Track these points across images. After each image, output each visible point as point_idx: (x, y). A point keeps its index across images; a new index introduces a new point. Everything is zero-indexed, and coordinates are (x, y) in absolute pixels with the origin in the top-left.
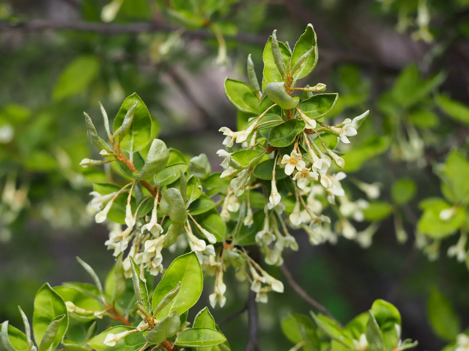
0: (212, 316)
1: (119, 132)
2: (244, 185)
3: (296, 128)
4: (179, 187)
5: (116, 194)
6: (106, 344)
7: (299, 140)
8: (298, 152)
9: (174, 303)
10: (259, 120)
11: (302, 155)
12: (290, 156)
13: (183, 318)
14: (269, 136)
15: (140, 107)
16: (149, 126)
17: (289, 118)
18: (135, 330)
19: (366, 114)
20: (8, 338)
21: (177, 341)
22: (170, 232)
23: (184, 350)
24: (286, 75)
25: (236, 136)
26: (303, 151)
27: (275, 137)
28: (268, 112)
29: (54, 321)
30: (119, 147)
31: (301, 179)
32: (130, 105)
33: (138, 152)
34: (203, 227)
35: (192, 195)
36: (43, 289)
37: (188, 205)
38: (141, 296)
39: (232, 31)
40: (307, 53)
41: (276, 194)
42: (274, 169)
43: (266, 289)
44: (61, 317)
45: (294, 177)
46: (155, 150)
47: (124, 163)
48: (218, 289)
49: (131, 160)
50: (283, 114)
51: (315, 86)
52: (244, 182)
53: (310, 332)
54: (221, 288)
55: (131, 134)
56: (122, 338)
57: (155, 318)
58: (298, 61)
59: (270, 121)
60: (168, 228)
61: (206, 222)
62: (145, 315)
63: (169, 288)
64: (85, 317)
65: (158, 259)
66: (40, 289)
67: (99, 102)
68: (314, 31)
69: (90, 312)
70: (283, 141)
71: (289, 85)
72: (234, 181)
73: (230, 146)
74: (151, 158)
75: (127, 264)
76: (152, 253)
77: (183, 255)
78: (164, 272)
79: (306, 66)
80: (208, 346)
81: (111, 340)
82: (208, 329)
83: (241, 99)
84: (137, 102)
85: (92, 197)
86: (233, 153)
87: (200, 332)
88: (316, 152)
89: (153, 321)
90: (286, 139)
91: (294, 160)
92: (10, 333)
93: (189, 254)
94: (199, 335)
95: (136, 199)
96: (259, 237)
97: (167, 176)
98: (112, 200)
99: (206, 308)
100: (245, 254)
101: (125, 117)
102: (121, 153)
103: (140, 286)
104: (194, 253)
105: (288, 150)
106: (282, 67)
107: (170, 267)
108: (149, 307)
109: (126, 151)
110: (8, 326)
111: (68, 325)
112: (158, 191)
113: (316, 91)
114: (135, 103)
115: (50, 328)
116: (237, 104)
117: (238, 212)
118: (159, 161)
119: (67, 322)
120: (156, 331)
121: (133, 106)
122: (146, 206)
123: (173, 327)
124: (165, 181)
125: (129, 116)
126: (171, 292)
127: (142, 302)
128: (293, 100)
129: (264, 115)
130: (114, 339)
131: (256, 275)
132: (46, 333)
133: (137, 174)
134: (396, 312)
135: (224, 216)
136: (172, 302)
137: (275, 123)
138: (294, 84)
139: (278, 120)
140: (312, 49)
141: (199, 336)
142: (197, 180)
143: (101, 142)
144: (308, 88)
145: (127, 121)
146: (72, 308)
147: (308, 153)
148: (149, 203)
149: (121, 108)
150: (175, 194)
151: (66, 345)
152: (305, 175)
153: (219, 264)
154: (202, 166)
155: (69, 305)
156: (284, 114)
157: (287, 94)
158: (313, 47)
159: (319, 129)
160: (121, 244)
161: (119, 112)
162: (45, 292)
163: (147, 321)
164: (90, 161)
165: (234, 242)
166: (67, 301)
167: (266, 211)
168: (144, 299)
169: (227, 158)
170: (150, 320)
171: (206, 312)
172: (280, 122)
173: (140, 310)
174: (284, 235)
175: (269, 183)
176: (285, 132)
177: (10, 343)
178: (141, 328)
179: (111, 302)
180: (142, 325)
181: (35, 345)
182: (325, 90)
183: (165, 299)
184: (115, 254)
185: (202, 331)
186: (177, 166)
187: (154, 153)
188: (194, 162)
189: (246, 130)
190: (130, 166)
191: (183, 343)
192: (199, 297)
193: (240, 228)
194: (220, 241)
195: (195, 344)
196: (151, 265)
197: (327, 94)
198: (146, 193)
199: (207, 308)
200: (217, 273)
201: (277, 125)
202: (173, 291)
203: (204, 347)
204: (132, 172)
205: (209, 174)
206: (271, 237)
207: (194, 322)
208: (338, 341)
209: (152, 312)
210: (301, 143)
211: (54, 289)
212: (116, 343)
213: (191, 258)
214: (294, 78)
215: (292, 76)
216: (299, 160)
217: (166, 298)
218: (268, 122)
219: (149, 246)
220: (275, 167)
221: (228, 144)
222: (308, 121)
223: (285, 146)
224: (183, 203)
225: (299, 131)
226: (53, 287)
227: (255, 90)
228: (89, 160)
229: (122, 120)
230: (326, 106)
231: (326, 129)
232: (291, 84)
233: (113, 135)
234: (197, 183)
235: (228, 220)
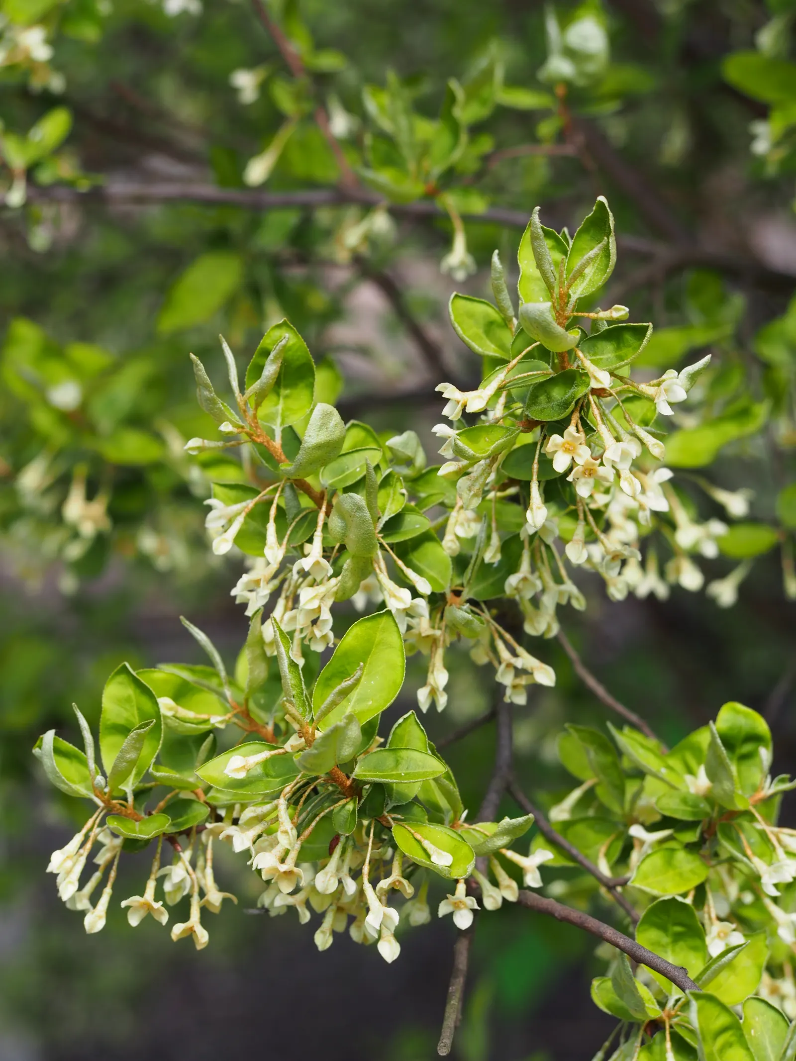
0: (422, 728)
1: (255, 391)
2: (481, 490)
3: (576, 386)
4: (364, 492)
5: (250, 503)
6: (229, 774)
7: (582, 408)
8: (578, 431)
9: (352, 703)
10: (509, 372)
11: (587, 435)
12: (563, 437)
13: (368, 731)
14: (527, 400)
15: (294, 345)
16: (311, 380)
17: (563, 368)
18: (281, 751)
19: (706, 362)
20: (54, 761)
21: (359, 771)
22: (347, 573)
23: (370, 787)
24: (556, 290)
25: (466, 401)
26: (588, 428)
27: (537, 403)
28: (525, 357)
29: (135, 731)
30: (255, 416)
31: (582, 480)
32: (276, 343)
33: (291, 427)
34: (409, 564)
35: (388, 507)
36: (119, 673)
37: (381, 525)
38: (291, 688)
39: (478, 205)
40: (596, 250)
41: (539, 506)
42: (536, 461)
43: (523, 681)
44: (147, 725)
45: (570, 476)
46: (319, 424)
47: (265, 446)
48: (434, 679)
49: (278, 442)
50: (554, 361)
51: (609, 311)
52: (480, 483)
53: (607, 759)
54: (439, 677)
55: (278, 395)
56: (257, 764)
57: (318, 730)
58: (579, 265)
59: (529, 373)
60: (342, 566)
61: (415, 557)
62: (298, 723)
63: (343, 674)
64: (194, 726)
65: (325, 621)
66: (113, 673)
67: (220, 335)
68: (609, 210)
69: (204, 716)
70: (553, 409)
71: (563, 307)
72: (463, 482)
73: (455, 417)
74: (312, 437)
75: (268, 631)
76: (313, 610)
77: (370, 616)
78: (335, 645)
79: (595, 272)
80: (413, 781)
81: (238, 767)
82: (415, 750)
83: (480, 332)
84: (287, 335)
85: (209, 508)
86: (461, 431)
87: (400, 757)
88: (612, 429)
89: (313, 734)
90: (558, 405)
91: (571, 445)
92: (57, 751)
93: (381, 614)
94: (397, 761)
95: (287, 512)
96: (510, 585)
97: (343, 472)
98: (243, 515)
99: (412, 712)
100: (487, 616)
101: (266, 363)
102: (260, 429)
103: (289, 672)
104: (389, 613)
105: (559, 427)
106: (550, 275)
107: (345, 637)
108: (306, 709)
109: (269, 425)
110: (54, 738)
111: (162, 739)
112: (326, 498)
113: (611, 320)
114: (284, 338)
115: (127, 743)
116: (473, 341)
117: (474, 539)
118: (328, 443)
119: (161, 734)
120: (315, 751)
121: (280, 344)
122: (306, 524)
123: (348, 745)
124: (341, 480)
125: (273, 361)
126: (346, 683)
127: (292, 699)
128: (569, 335)
129: (518, 362)
130: (244, 766)
131: (505, 654)
132: (120, 752)
133: (286, 466)
134: (762, 726)
135: (449, 545)
136: (349, 701)
137: (538, 376)
138: (572, 307)
139: (544, 371)
140: (604, 242)
141: (397, 763)
142: (398, 479)
143: (221, 408)
144: (597, 313)
145: (270, 369)
146: (171, 709)
147: (597, 431)
148: (309, 521)
149: (259, 346)
150: (355, 504)
151: (158, 774)
152: (589, 472)
153: (438, 633)
154: (409, 453)
155: (166, 704)
156: (556, 361)
157: (556, 324)
158: (606, 238)
159: (619, 388)
160: (257, 593)
161: (256, 353)
162: (122, 678)
163: (303, 734)
164: (203, 442)
165: (467, 594)
166: (160, 697)
167: (523, 536)
168: (297, 694)
169: (451, 439)
170: (307, 733)
171: (412, 720)
172: (547, 374)
173: (290, 715)
174: (559, 580)
175: (526, 486)
176: (558, 393)
177: (57, 769)
178: (292, 746)
179: (241, 698)
180: (294, 741)
181: (104, 774)
182: (627, 317)
183: (334, 695)
184: (249, 613)
185: (404, 754)
186: (362, 453)
187: (318, 429)
188: (393, 447)
189: (484, 389)
190: (276, 452)
191: (368, 775)
192: (398, 692)
193: (476, 567)
194: (438, 591)
195: (391, 776)
196: (313, 632)
197: (632, 324)
198: (306, 502)
199: (414, 712)
200: (434, 649)
201: (542, 380)
202: (348, 680)
203: (406, 783)
204: (279, 463)
205: (420, 469)
206: (534, 585)
207: (390, 737)
208: (656, 776)
209: (312, 717)
210: (585, 414)
211: (137, 674)
212: (247, 773)
213: (385, 621)
214: (572, 295)
215: (568, 292)
216: (581, 444)
217: (337, 693)
218: (525, 374)
219: (309, 597)
220: (537, 457)
221: (452, 415)
222: (596, 374)
223: (555, 419)
224: (369, 520)
225: (580, 391)
226: (137, 672)
227: (505, 315)
228: (201, 440)
229: (260, 369)
230: (630, 346)
231: (631, 389)
232: (567, 306)
233: (245, 396)
234: (398, 484)
235: (457, 553)
